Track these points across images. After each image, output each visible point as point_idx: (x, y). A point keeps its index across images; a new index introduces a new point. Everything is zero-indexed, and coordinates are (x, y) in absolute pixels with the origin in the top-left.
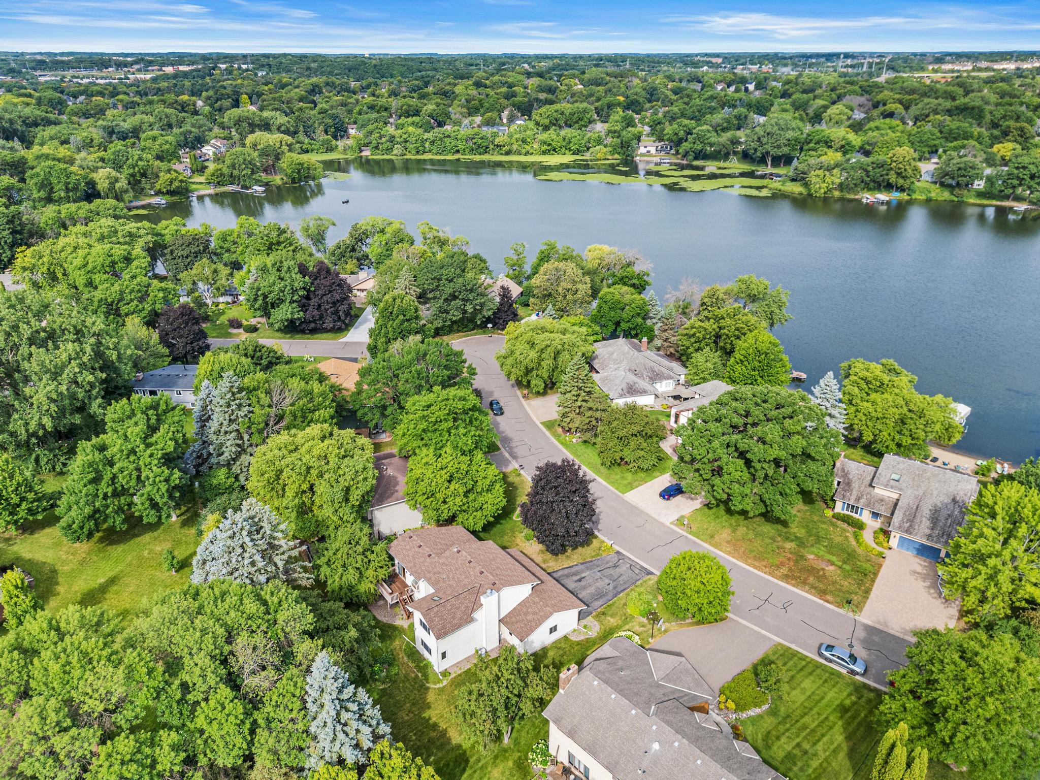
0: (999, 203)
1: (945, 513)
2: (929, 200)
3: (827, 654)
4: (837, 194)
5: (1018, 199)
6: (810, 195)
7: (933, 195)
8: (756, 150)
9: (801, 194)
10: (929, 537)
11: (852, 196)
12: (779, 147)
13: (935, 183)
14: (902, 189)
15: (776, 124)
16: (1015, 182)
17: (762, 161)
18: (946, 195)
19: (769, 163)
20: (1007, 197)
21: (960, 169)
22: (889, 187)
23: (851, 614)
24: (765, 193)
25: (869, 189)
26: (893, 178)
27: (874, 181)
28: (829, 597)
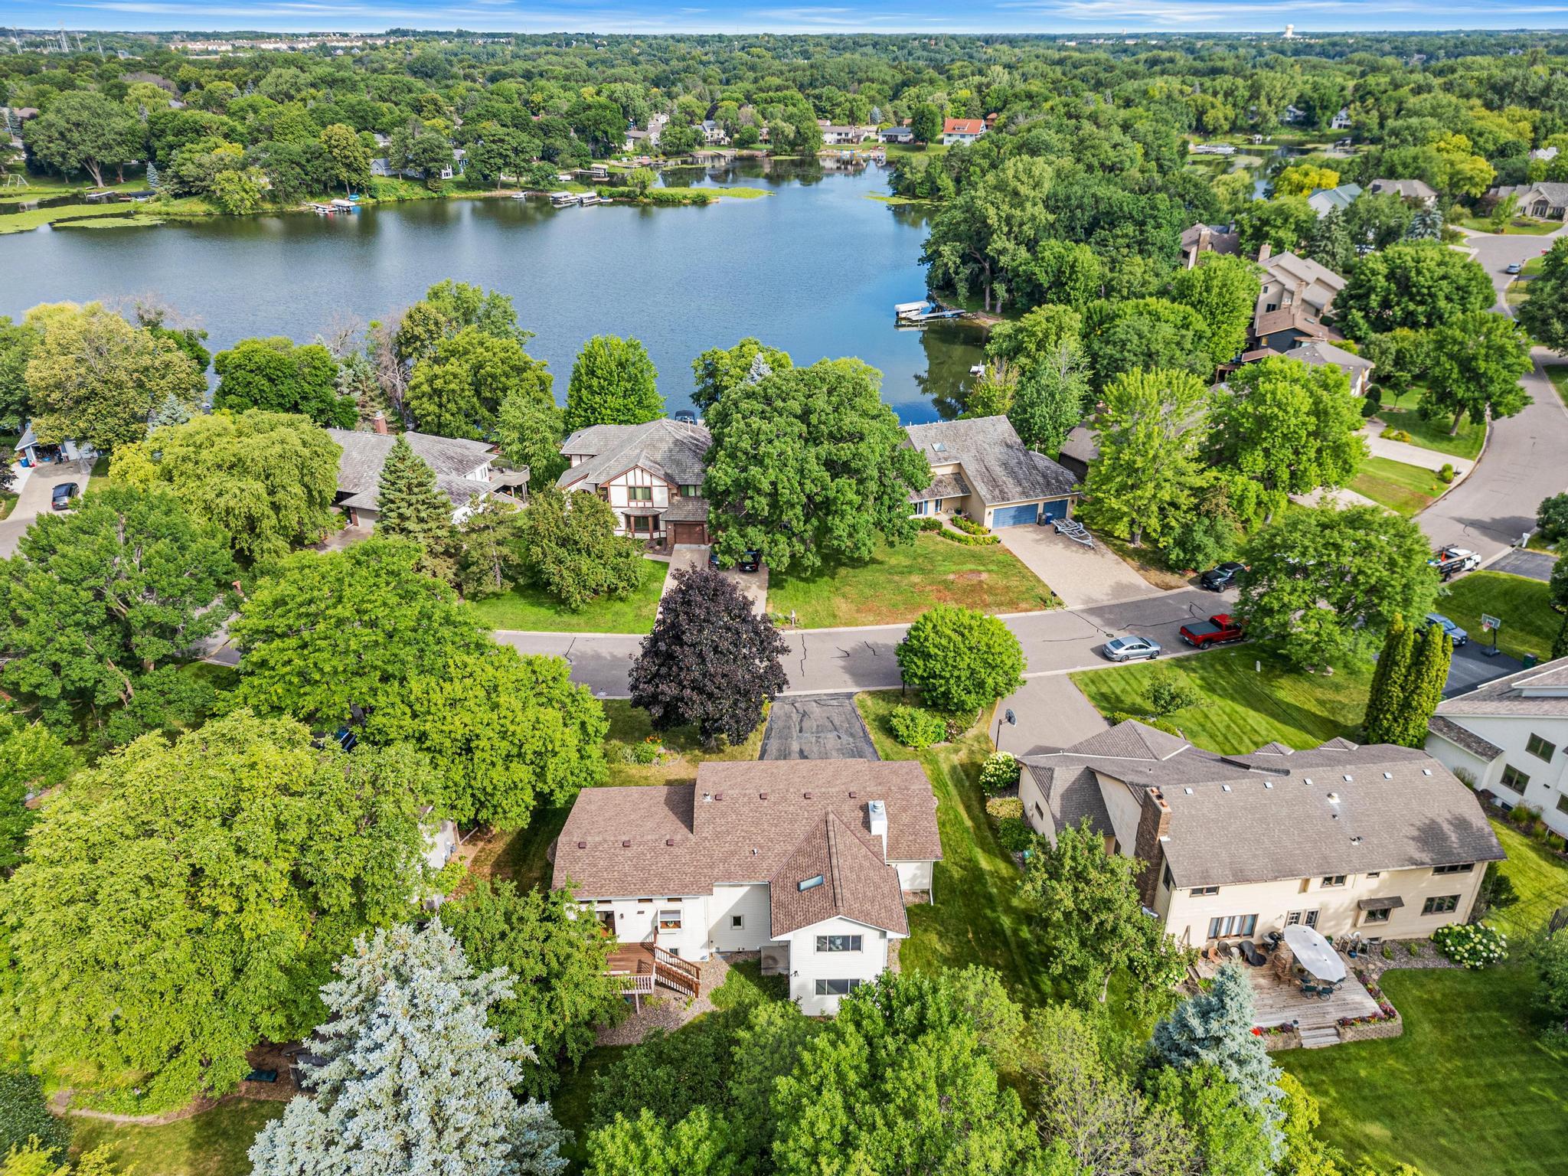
0: (487, 194)
1: (1013, 462)
2: (401, 201)
3: (1122, 652)
4: (268, 206)
5: (506, 186)
6: (228, 215)
7: (402, 193)
8: (63, 155)
9: (210, 214)
10: (1024, 493)
11: (295, 209)
12: (107, 146)
13: (396, 176)
14: (358, 189)
15: (84, 107)
16: (500, 161)
17: (83, 175)
18: (418, 192)
19: (98, 178)
20: (494, 185)
21: (425, 151)
22: (341, 188)
23: (1059, 609)
24: (143, 221)
25: (313, 194)
26: (344, 174)
27: (318, 181)
28: (1023, 605)
